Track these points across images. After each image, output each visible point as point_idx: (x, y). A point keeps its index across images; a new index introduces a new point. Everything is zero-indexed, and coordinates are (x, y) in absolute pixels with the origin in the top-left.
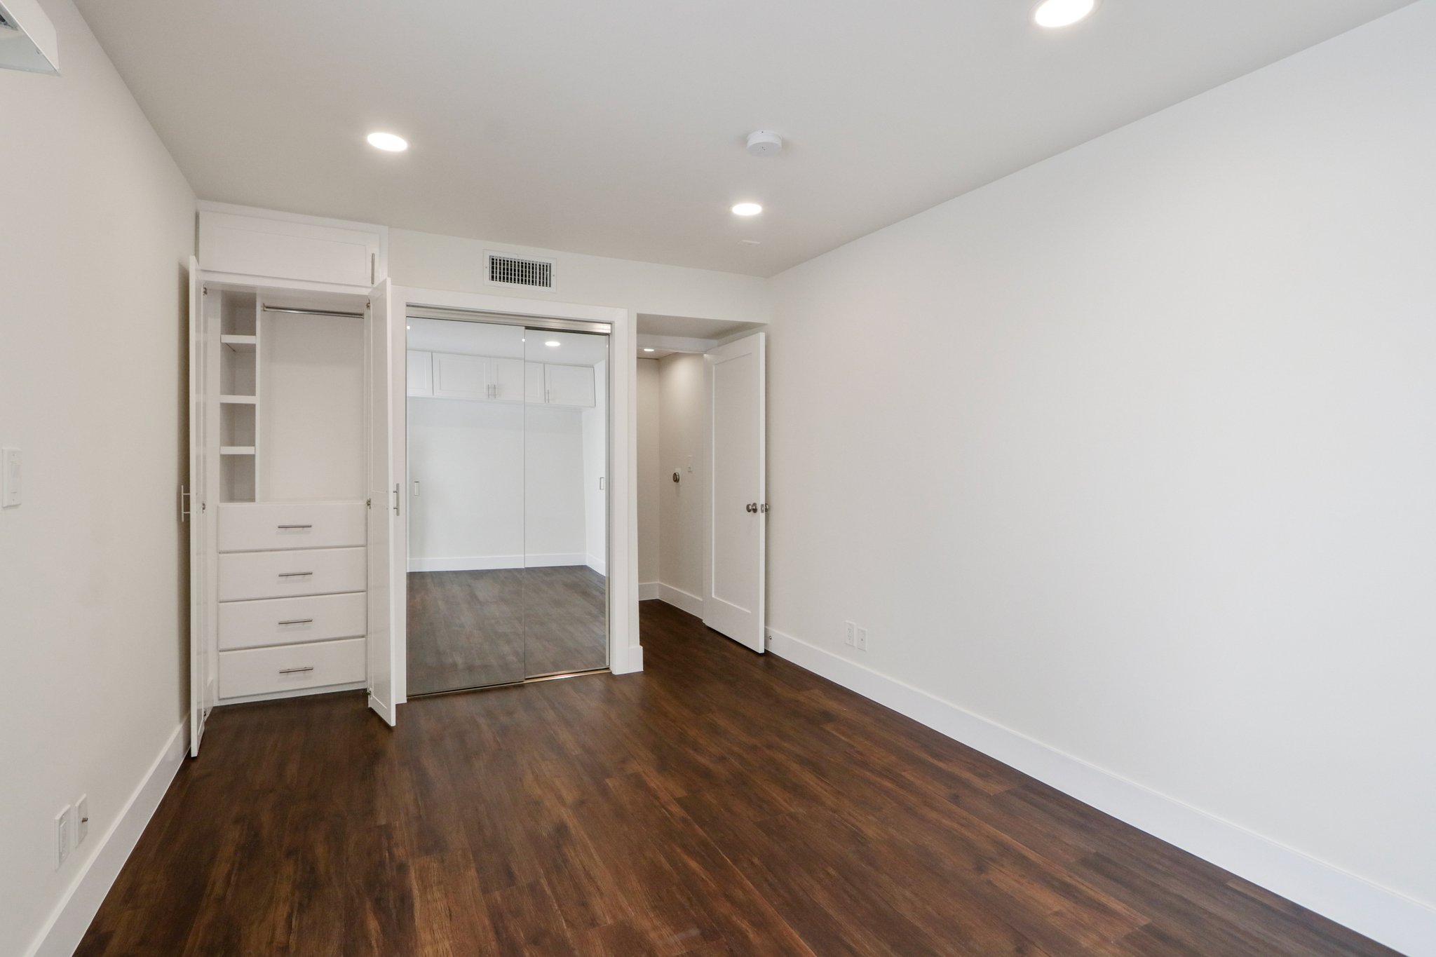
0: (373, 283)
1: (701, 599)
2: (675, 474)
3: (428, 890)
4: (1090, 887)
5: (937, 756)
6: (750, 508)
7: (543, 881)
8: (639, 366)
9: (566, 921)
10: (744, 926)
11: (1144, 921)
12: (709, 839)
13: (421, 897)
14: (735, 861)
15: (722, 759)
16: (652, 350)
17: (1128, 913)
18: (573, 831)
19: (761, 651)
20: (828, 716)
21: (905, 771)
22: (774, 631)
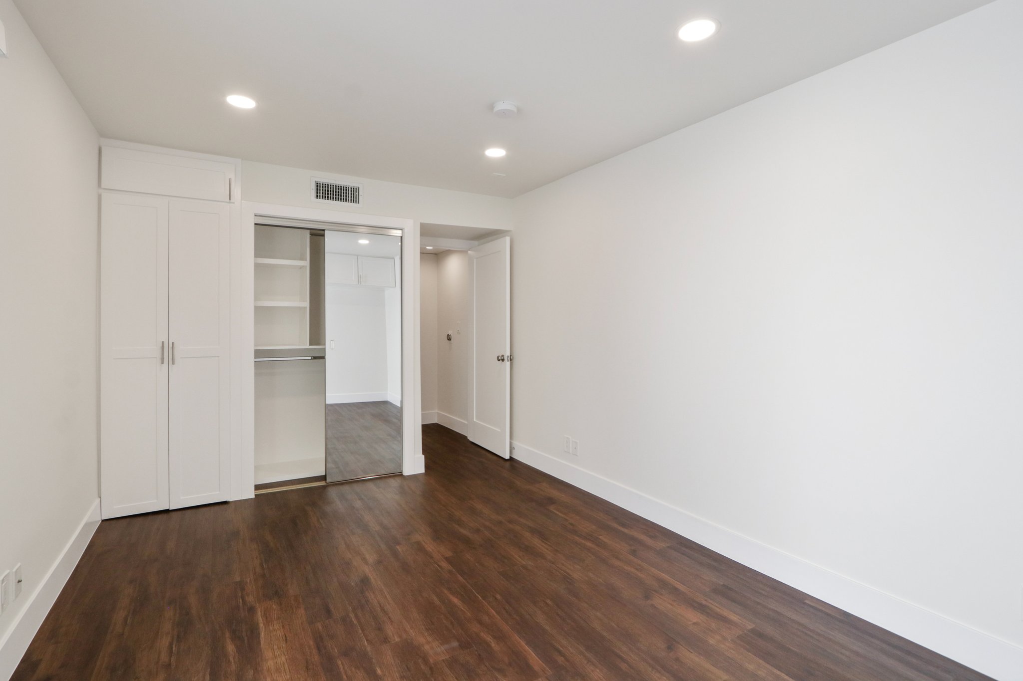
0: (230, 199)
1: (466, 423)
2: (448, 335)
3: (270, 624)
4: (718, 606)
5: (623, 525)
6: (500, 358)
7: (352, 615)
8: (421, 258)
9: (367, 640)
10: (488, 639)
11: (750, 626)
12: (467, 583)
13: (265, 628)
14: (484, 598)
15: (478, 531)
16: (432, 248)
17: (741, 622)
18: (373, 581)
19: (507, 457)
20: (551, 501)
21: (601, 535)
22: (516, 443)
